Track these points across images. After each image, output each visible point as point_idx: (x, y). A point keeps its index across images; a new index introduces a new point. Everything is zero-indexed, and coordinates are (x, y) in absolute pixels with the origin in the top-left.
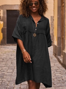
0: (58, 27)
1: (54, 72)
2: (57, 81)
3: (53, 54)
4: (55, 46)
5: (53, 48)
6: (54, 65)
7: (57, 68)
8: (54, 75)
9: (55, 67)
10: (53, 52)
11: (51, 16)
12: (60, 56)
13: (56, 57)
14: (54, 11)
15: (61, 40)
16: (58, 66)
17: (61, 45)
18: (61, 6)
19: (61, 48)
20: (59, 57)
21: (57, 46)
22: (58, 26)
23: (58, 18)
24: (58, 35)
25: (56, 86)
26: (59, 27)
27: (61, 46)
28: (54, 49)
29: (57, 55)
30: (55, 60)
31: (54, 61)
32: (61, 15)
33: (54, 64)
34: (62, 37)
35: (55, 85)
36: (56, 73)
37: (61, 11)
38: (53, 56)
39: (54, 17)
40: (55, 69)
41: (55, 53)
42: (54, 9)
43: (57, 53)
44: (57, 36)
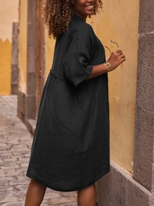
0: (28, 50)
1: (18, 159)
2: (24, 181)
3: (18, 116)
4: (22, 96)
5: (16, 100)
6: (19, 141)
7: (26, 148)
8: (17, 166)
9: (20, 146)
10: (18, 109)
11: (14, 24)
12: (34, 118)
13: (24, 121)
14: (19, 9)
15: (37, 79)
16: (27, 143)
17: (37, 92)
19: (37, 100)
20: (31, 122)
21: (26, 95)
22: (29, 46)
23: (29, 28)
24: (28, 69)
25: (21, 193)
26: (31, 48)
27: (37, 96)
28: (18, 102)
29: (26, 118)
30: (22, 130)
31: (20, 132)
32: (37, 19)
33: (18, 138)
34: (39, 73)
35: (19, 192)
36: (23, 162)
37: (36, 9)
38: (18, 120)
39: (19, 24)
40: (20, 150)
41: (22, 111)
42: (20, 5)
43: (26, 113)
44: (25, 70)
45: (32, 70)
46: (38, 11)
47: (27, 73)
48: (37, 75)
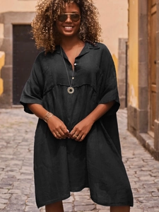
0: (140, 65)
1: (136, 172)
2: (145, 194)
3: (128, 130)
4: (133, 110)
5: (126, 115)
6: (134, 155)
7: (142, 162)
8: (136, 179)
9: (135, 159)
10: (128, 123)
11: (120, 39)
12: (146, 132)
13: (135, 135)
14: (128, 25)
15: (149, 94)
16: (142, 157)
17: (149, 106)
18: (147, 15)
19: (149, 114)
20: (143, 136)
21: (138, 109)
22: (140, 60)
23: (141, 43)
24: (139, 84)
25: (145, 205)
26: (143, 63)
27: (149, 110)
29: (138, 132)
30: (134, 144)
31: (133, 146)
32: (148, 34)
33: (132, 152)
34: (151, 87)
35: (143, 204)
36: (141, 175)
37: (147, 25)
38: (129, 133)
39: (128, 39)
40: (135, 164)
41: (133, 125)
42: (129, 21)
43: (138, 127)
44: (137, 85)
45: (144, 85)
46: (149, 27)
47: (139, 87)
48: (149, 90)
